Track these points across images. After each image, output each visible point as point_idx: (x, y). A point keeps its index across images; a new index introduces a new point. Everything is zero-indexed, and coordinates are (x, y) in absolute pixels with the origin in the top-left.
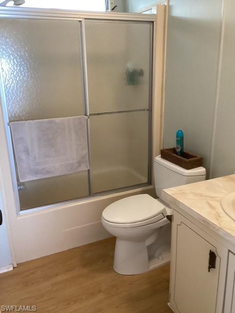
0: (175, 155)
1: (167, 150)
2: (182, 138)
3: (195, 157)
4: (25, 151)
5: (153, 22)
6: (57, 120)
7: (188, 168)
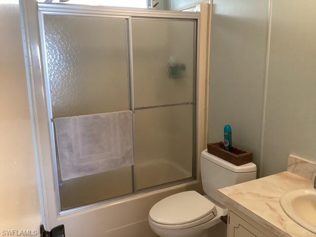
0: (223, 150)
1: (214, 144)
2: (230, 133)
3: (245, 152)
4: (68, 147)
5: (197, 20)
6: (102, 115)
7: (238, 165)
